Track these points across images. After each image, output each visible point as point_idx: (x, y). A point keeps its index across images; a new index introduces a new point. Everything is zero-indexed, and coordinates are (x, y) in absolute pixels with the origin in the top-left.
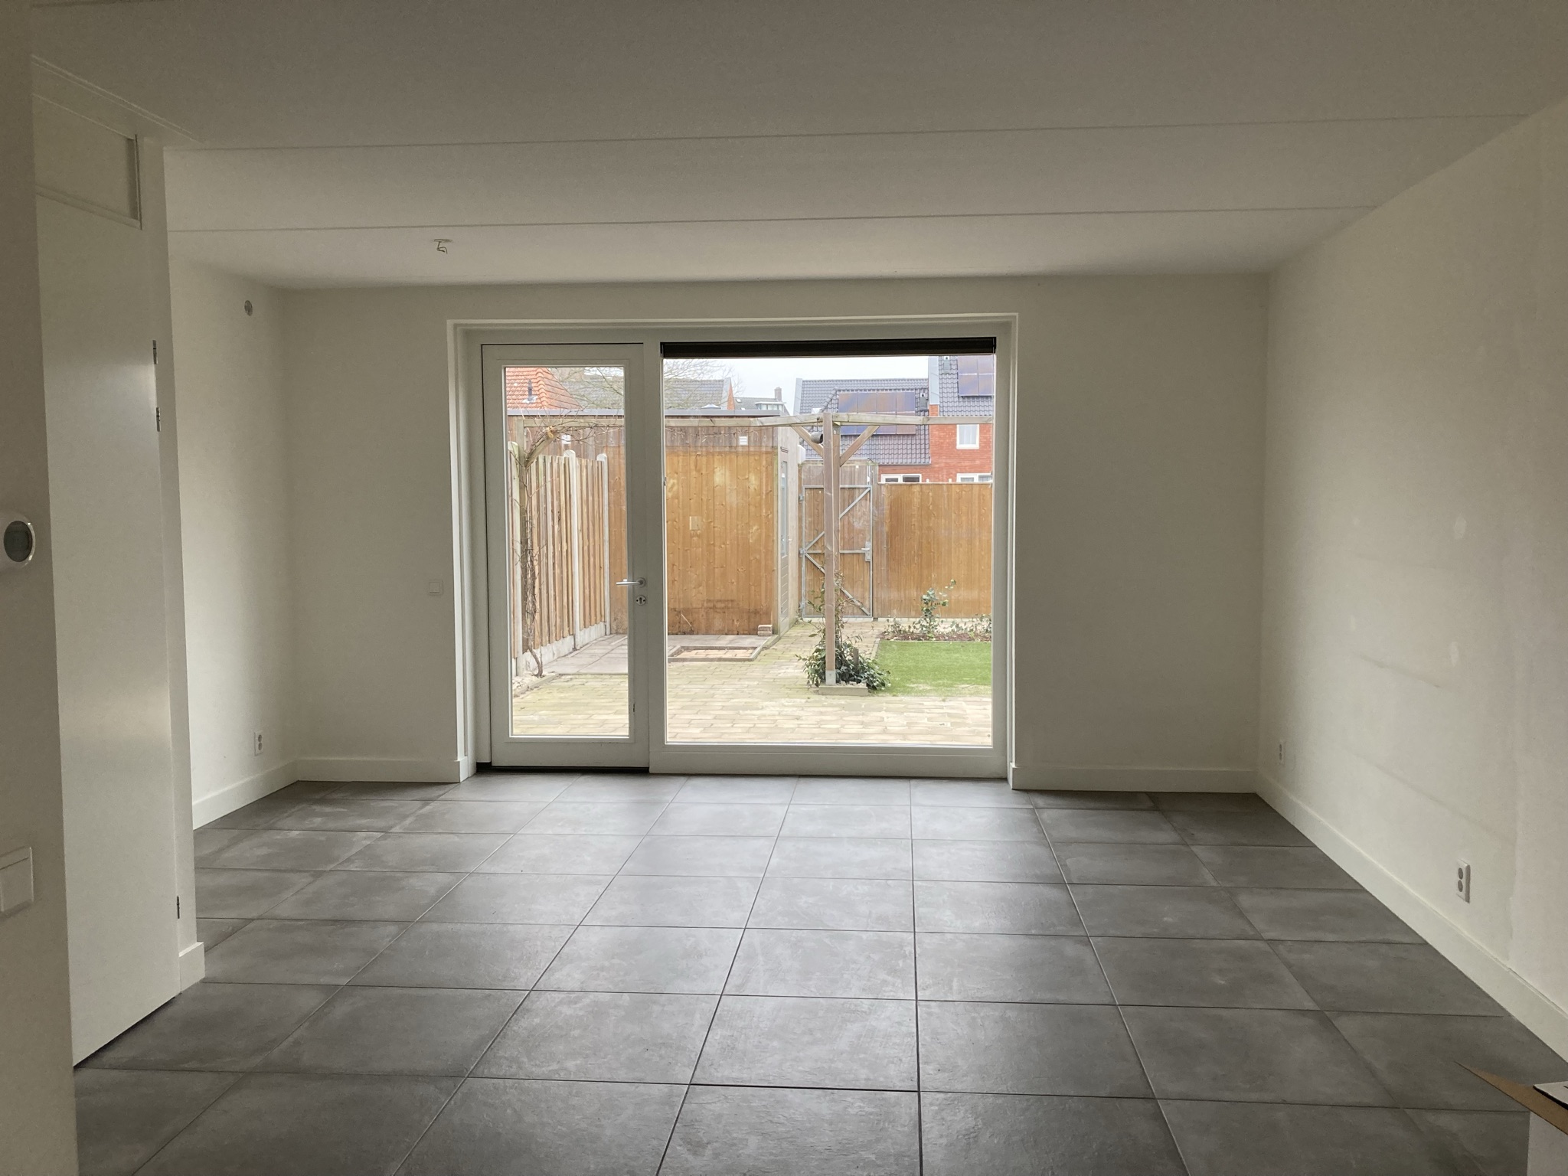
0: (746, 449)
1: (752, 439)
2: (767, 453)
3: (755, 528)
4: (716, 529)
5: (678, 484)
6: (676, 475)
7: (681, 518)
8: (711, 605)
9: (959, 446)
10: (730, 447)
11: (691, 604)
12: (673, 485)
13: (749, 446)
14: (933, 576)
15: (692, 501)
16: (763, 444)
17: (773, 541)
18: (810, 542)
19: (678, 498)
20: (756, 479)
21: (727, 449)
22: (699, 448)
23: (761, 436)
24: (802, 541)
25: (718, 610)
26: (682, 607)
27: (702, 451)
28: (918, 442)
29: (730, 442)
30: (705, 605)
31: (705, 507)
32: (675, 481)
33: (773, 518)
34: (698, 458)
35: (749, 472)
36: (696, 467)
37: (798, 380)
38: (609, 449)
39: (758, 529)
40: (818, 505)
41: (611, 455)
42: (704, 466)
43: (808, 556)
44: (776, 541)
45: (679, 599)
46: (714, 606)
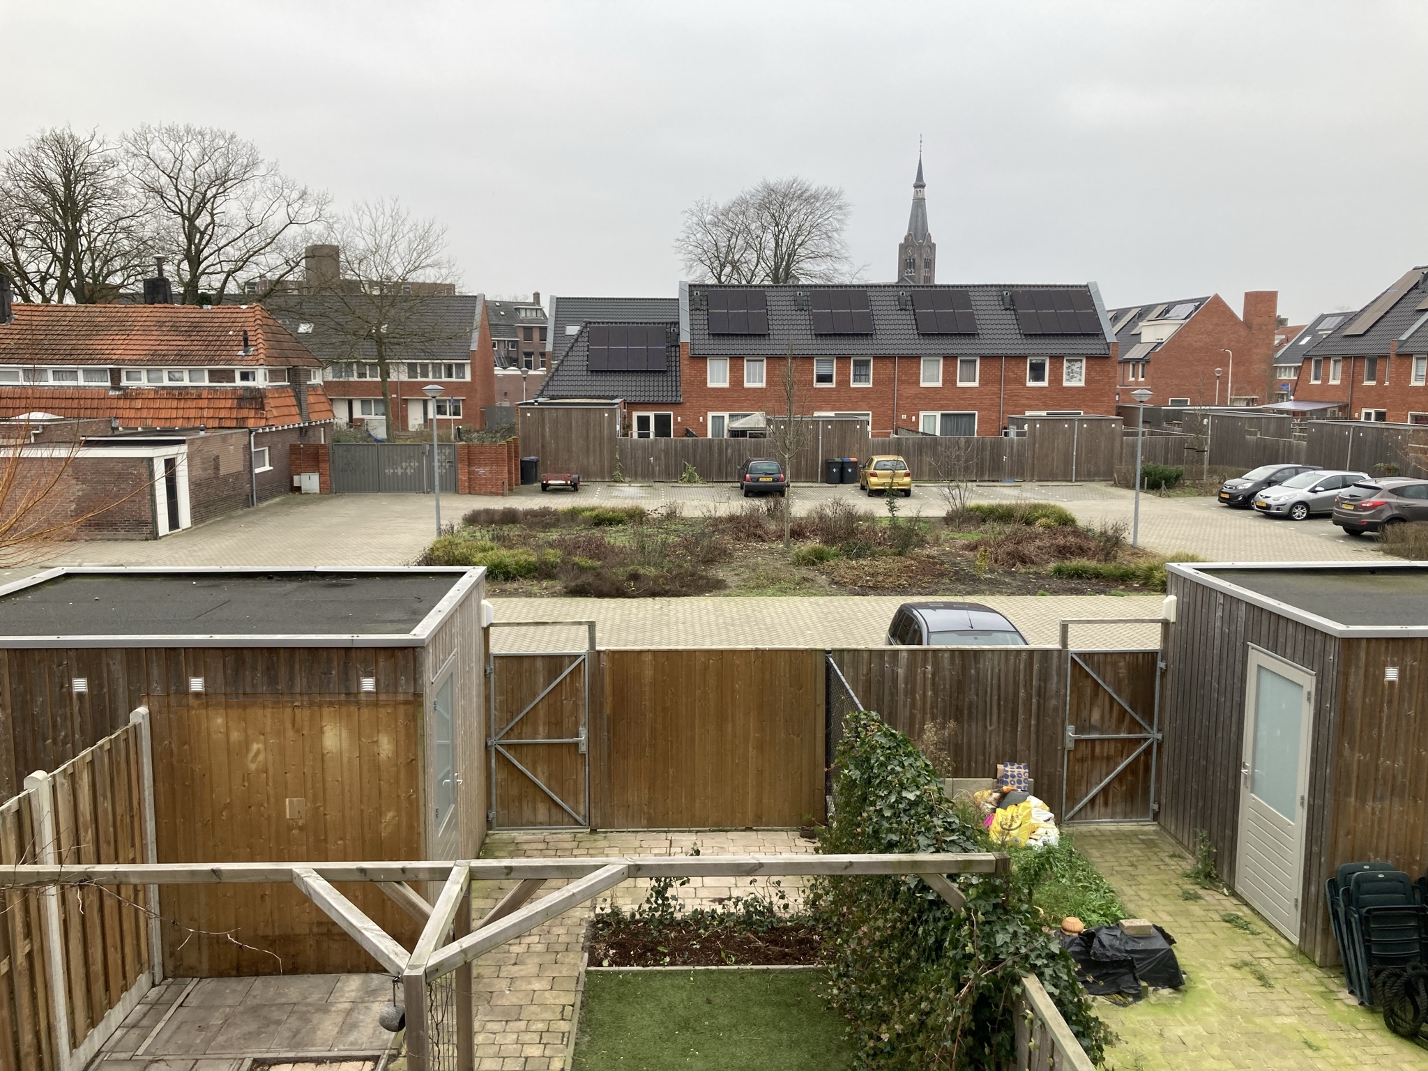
0: (373, 698)
1: (382, 681)
2: (406, 703)
3: (390, 815)
4: (328, 817)
5: (265, 749)
6: (262, 737)
7: (272, 800)
8: (324, 930)
9: (710, 385)
10: (348, 694)
11: (293, 929)
12: (258, 752)
13: (377, 693)
14: (671, 772)
15: (288, 775)
16: (400, 690)
17: (419, 834)
18: (503, 729)
19: (266, 772)
20: (389, 743)
21: (343, 697)
22: (298, 696)
23: (396, 677)
24: (490, 728)
25: (336, 938)
26: (277, 932)
27: (302, 701)
28: (669, 379)
29: (347, 688)
30: (315, 930)
31: (309, 784)
32: (261, 746)
33: (417, 799)
34: (297, 711)
35: (378, 732)
36: (293, 725)
37: (552, 297)
38: (151, 699)
39: (394, 817)
40: (512, 678)
41: (156, 708)
42: (306, 724)
43: (500, 749)
44: (423, 834)
45: (273, 922)
46: (329, 930)
